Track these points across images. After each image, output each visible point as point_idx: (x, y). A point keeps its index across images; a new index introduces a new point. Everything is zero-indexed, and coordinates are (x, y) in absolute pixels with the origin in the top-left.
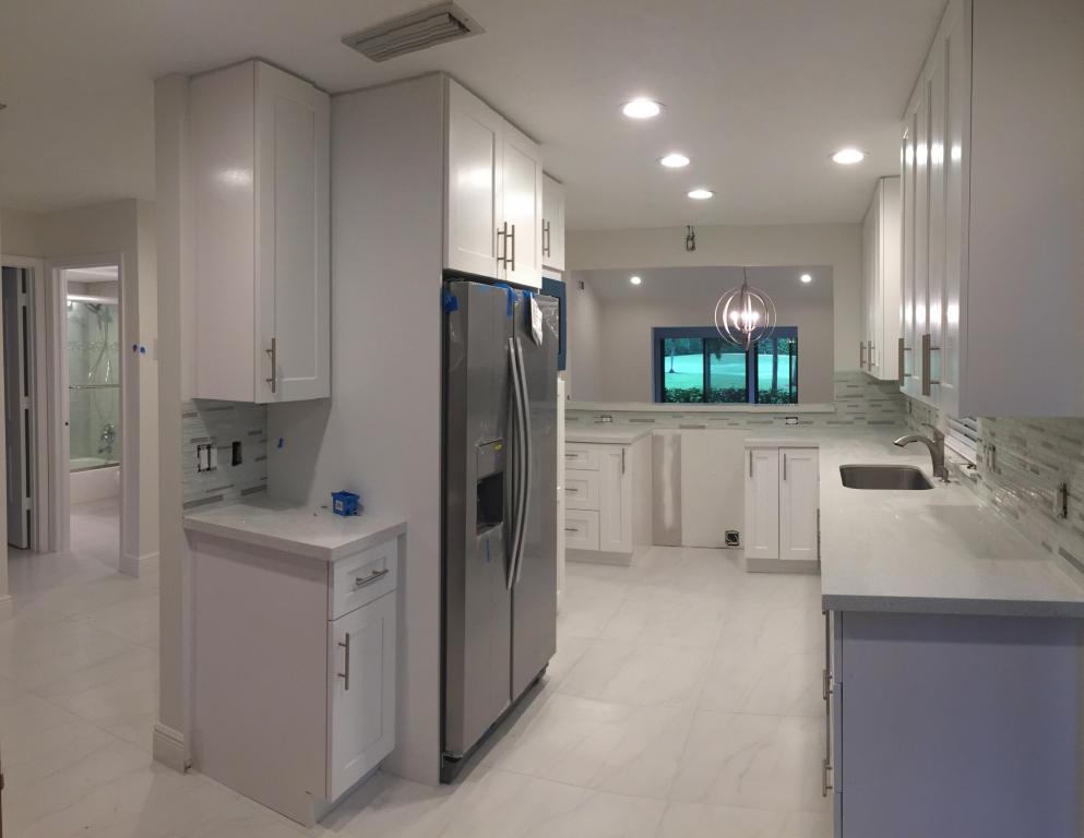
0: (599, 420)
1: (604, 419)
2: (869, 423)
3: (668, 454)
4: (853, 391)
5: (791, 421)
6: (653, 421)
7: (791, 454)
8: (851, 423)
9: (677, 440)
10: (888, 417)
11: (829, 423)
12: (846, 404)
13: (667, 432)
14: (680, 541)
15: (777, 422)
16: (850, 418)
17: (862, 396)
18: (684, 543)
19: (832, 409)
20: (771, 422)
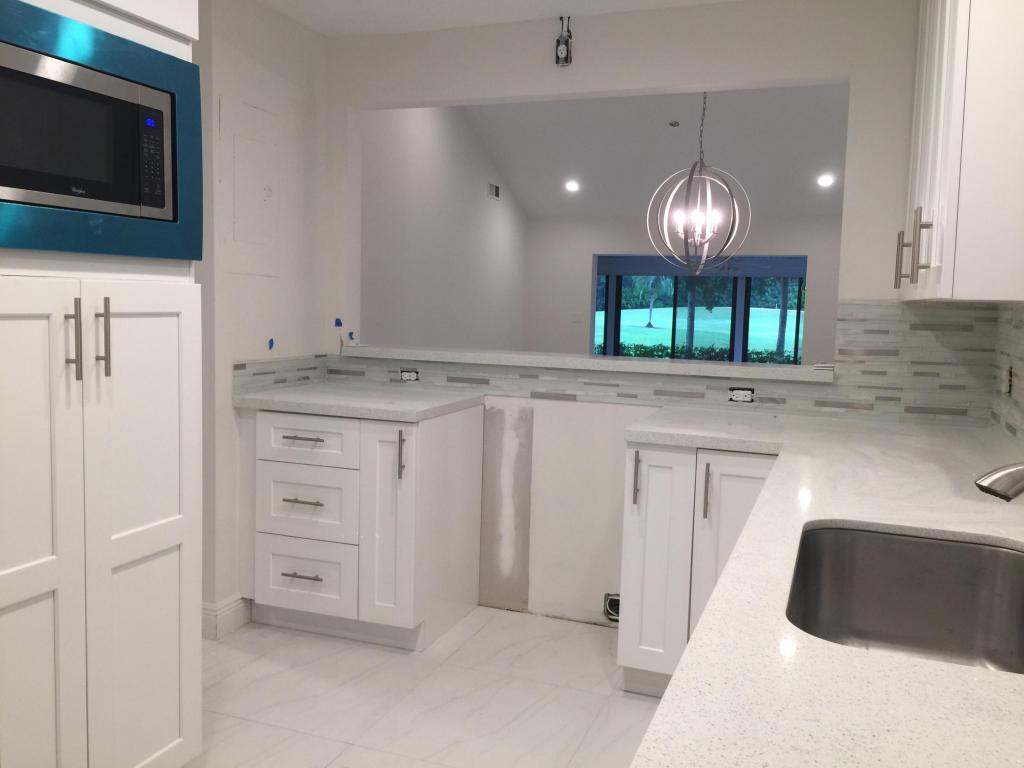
0: (397, 376)
1: (406, 376)
2: (909, 410)
3: (510, 443)
4: (880, 341)
5: (740, 395)
6: (486, 382)
7: (721, 465)
8: (871, 407)
9: (526, 420)
10: (953, 399)
11: (821, 403)
12: (863, 367)
13: (510, 402)
14: (526, 602)
15: (710, 395)
16: (867, 396)
17: (895, 353)
18: (530, 607)
19: (828, 377)
20: (701, 396)
